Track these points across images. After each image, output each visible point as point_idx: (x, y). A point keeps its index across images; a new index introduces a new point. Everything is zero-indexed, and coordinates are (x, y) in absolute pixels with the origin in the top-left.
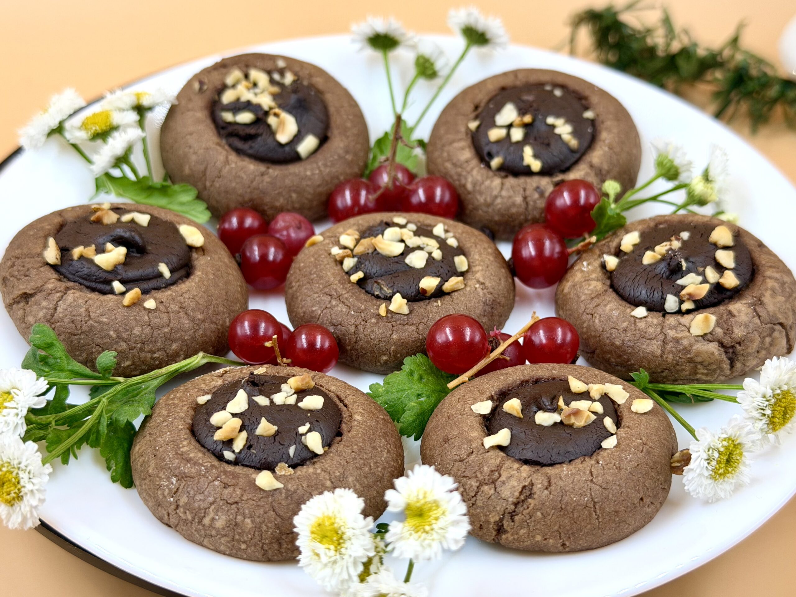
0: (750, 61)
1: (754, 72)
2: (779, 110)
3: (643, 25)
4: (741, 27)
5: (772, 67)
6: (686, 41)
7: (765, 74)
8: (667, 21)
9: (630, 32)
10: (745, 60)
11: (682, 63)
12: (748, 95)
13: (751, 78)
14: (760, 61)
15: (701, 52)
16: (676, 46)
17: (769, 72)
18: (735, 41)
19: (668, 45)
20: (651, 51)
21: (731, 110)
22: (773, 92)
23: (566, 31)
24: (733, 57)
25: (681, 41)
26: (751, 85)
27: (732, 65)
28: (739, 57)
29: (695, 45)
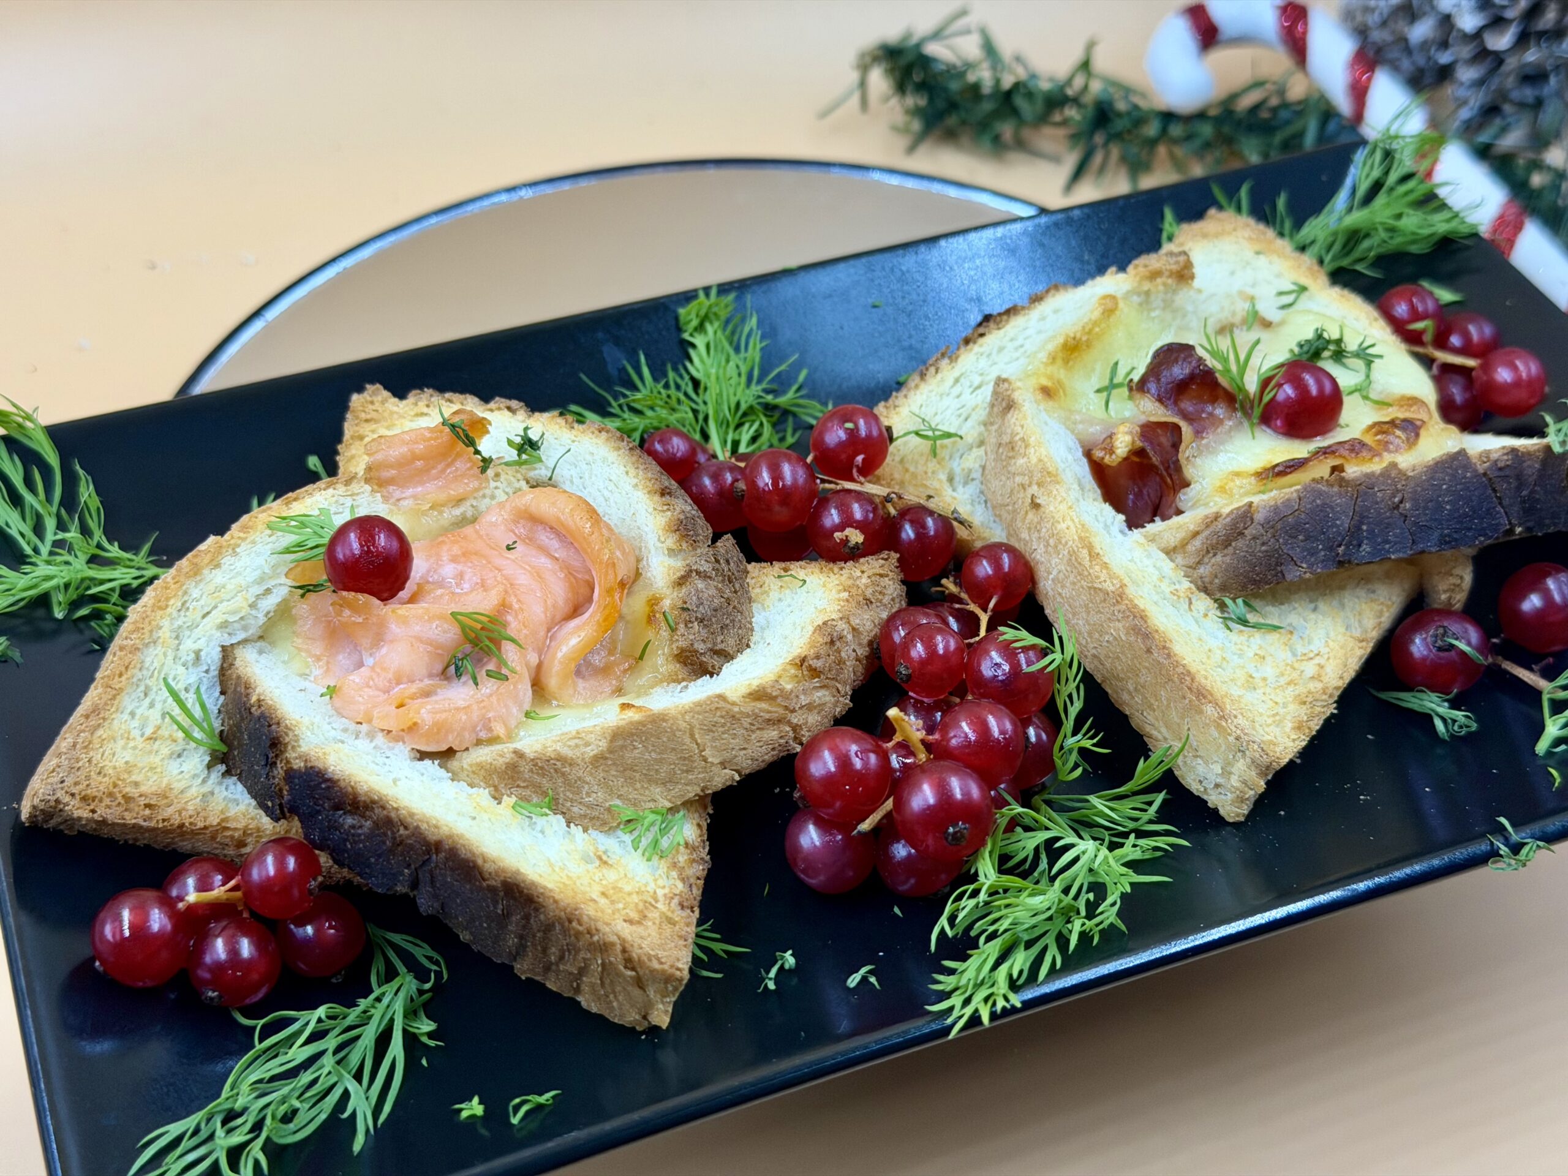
0: (1111, 90)
1: (1121, 106)
2: (1162, 150)
3: (959, 57)
4: (1090, 46)
5: (1143, 95)
6: (1021, 73)
7: (1136, 107)
8: (989, 49)
9: (943, 67)
10: (1105, 90)
11: (1020, 102)
12: (1116, 137)
13: (1119, 115)
14: (1127, 91)
15: (1045, 86)
16: (1007, 82)
17: (1142, 104)
18: (1085, 66)
19: (998, 81)
20: (975, 89)
21: (1098, 158)
22: (1152, 129)
23: (854, 76)
24: (1086, 88)
25: (1015, 74)
26: (1119, 125)
27: (1088, 99)
28: (1096, 87)
29: (1033, 76)
